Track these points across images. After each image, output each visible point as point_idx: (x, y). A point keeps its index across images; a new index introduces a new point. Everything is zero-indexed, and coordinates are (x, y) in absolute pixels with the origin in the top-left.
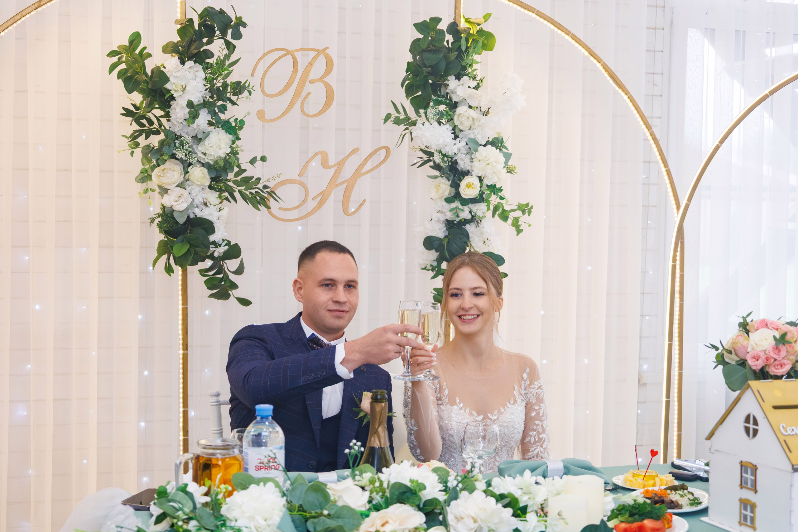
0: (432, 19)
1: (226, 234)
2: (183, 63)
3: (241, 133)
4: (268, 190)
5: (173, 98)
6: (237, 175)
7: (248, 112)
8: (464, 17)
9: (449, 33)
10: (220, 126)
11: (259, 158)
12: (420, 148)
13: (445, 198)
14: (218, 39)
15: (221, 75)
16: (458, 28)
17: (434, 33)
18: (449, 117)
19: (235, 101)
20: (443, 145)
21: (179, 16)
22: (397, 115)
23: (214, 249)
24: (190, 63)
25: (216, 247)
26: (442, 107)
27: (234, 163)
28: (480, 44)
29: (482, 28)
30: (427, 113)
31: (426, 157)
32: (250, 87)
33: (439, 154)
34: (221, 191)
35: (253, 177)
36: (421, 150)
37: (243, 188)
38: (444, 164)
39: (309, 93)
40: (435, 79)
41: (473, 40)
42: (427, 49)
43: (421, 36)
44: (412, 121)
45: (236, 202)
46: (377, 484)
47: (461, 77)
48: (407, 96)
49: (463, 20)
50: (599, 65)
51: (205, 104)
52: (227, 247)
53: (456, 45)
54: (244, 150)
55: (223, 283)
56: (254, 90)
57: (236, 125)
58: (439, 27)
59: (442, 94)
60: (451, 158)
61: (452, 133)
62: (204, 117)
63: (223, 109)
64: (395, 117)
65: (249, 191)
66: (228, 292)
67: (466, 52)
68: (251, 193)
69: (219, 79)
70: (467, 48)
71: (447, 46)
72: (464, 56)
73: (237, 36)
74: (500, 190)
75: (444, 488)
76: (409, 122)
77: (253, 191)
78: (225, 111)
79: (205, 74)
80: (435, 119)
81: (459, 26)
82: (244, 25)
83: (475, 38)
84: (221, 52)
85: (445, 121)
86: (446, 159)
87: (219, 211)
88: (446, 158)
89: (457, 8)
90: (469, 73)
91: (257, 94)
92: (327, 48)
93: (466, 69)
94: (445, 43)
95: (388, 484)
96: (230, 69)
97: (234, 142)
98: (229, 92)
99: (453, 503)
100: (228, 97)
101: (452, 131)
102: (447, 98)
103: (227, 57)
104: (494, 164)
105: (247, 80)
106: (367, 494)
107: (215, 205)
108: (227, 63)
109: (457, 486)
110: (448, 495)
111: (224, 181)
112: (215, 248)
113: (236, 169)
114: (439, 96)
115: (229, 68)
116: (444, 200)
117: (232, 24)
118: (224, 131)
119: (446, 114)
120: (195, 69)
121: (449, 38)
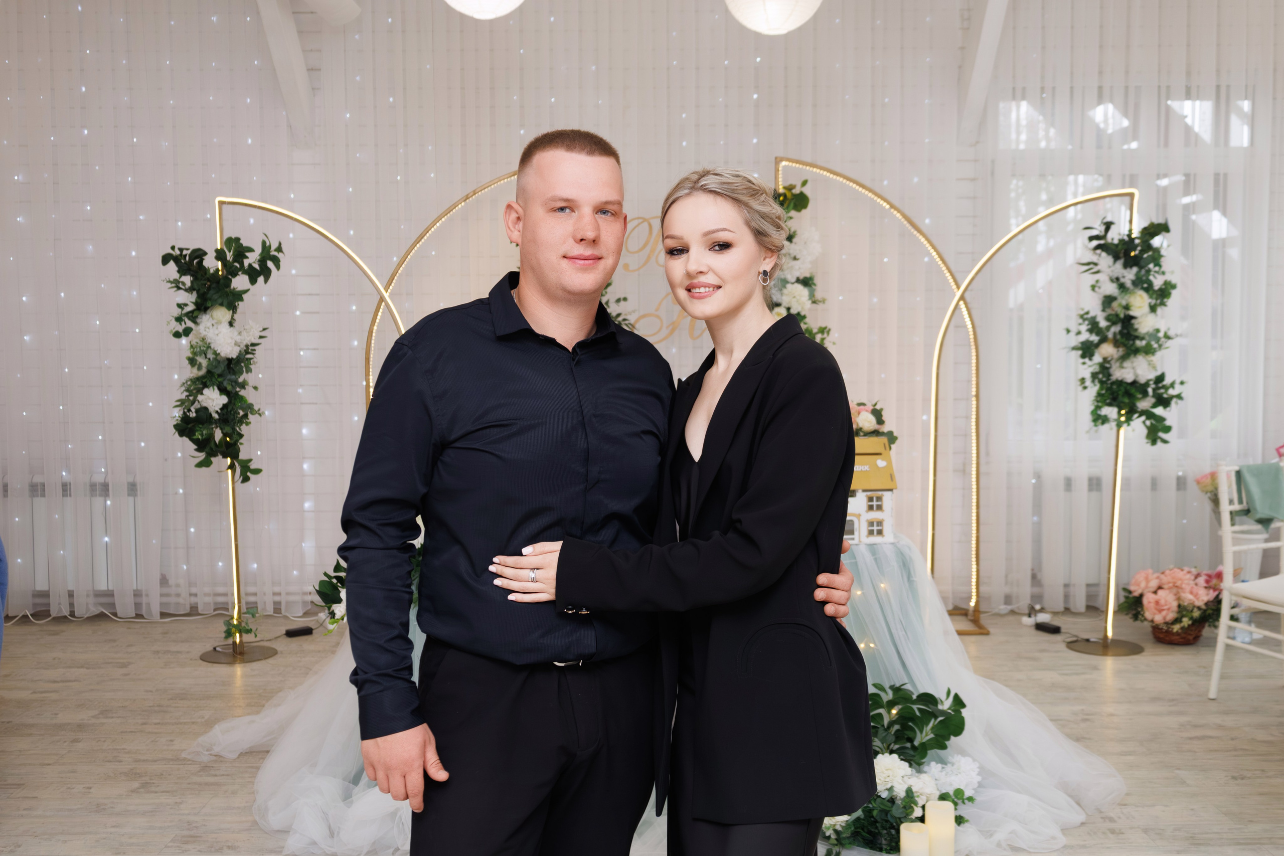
8: (781, 184)
11: (622, 299)
49: (781, 187)
74: (804, 317)
104: (798, 297)
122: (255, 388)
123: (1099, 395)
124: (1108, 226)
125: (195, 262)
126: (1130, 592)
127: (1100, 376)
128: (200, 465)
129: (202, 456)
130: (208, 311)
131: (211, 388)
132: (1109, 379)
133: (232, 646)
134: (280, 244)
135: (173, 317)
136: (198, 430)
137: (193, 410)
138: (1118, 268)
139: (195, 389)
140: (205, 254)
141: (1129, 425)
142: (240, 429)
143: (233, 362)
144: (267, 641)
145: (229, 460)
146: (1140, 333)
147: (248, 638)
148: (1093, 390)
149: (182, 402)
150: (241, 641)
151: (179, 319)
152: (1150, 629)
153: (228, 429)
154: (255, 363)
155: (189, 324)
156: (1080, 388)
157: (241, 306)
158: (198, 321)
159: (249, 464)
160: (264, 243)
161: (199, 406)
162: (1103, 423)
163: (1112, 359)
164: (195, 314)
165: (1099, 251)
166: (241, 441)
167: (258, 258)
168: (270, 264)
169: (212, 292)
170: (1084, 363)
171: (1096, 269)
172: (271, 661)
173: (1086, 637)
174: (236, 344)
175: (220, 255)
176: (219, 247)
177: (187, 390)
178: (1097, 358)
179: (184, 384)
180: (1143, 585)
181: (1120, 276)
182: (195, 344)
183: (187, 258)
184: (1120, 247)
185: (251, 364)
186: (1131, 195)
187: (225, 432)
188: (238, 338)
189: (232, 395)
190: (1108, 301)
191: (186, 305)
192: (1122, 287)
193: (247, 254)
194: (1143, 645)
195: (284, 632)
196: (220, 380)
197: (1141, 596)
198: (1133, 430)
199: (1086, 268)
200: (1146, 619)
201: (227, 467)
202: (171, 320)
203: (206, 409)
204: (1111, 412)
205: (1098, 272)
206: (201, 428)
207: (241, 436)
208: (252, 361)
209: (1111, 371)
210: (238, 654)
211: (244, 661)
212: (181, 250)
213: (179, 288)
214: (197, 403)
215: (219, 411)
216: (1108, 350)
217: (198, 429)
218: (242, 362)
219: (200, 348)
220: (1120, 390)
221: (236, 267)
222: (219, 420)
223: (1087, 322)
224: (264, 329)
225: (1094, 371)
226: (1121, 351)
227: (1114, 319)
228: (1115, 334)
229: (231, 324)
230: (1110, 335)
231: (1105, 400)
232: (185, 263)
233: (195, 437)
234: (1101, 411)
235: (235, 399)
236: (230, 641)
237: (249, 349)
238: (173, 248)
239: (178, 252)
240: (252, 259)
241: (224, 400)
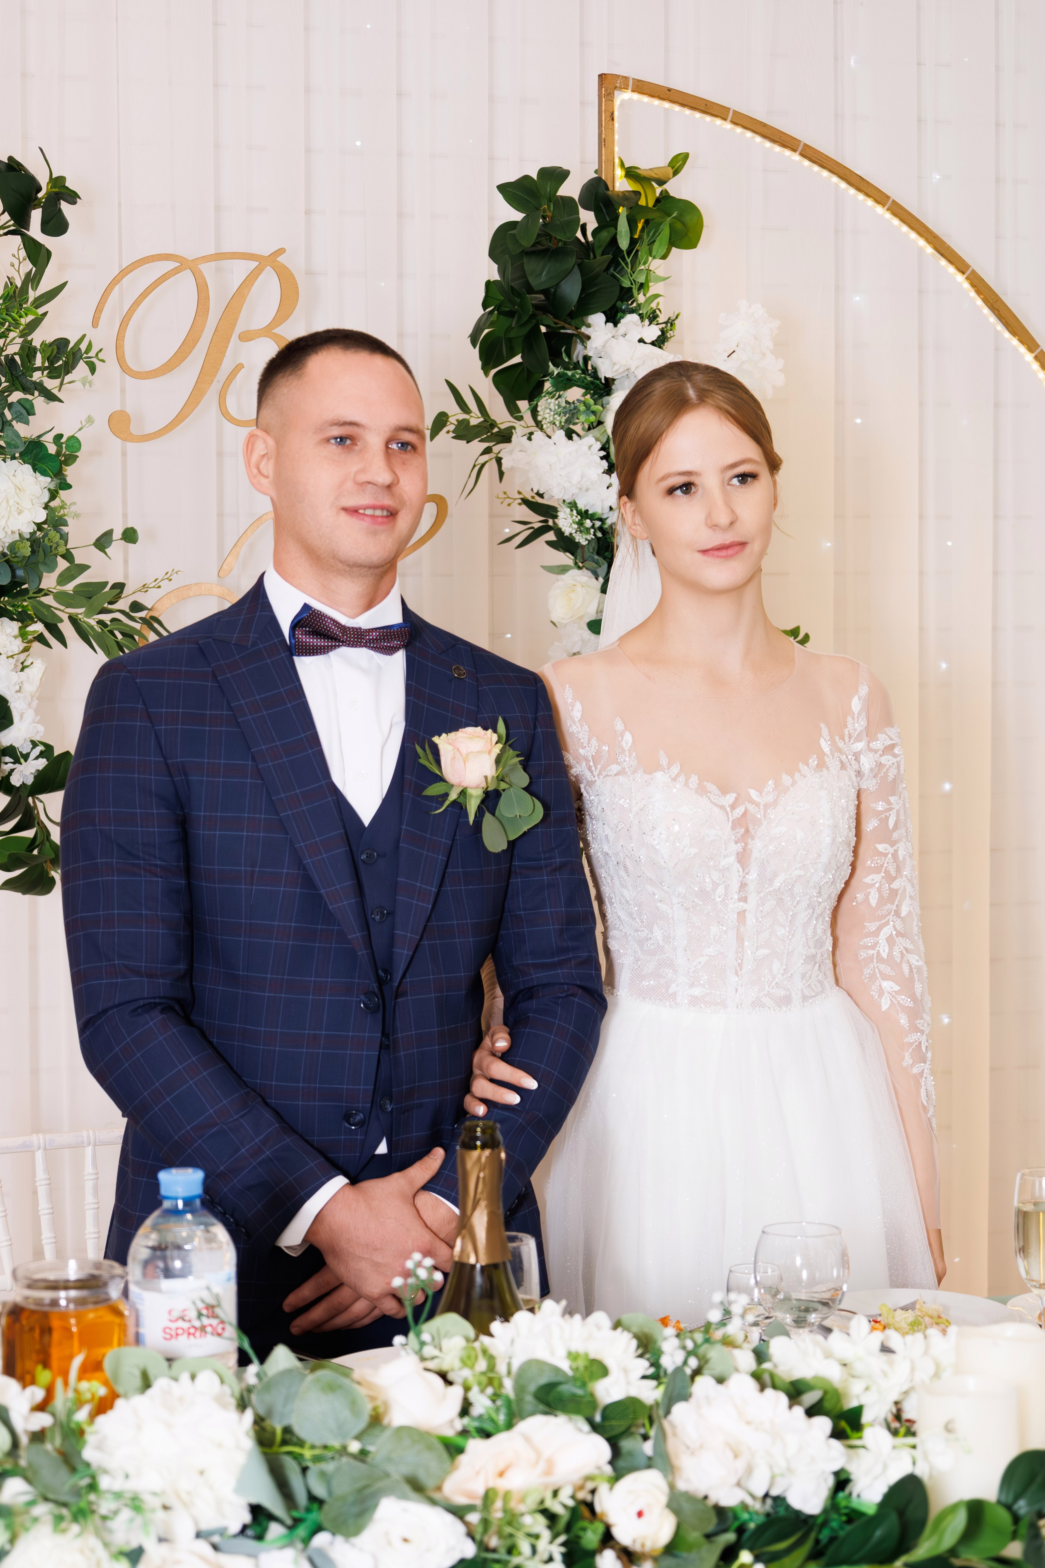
0: (544, 173)
1: (41, 728)
3: (71, 473)
4: (143, 614)
6: (64, 578)
7: (89, 417)
8: (622, 164)
9: (586, 208)
10: (17, 455)
11: (117, 534)
12: (521, 496)
13: (588, 621)
14: (6, 234)
15: (17, 324)
16: (610, 193)
17: (549, 207)
18: (592, 418)
19: (55, 392)
20: (580, 489)
22: (463, 416)
23: (11, 766)
25: (17, 761)
26: (575, 394)
27: (56, 548)
28: (665, 232)
29: (666, 191)
30: (539, 409)
31: (536, 520)
32: (92, 354)
33: (572, 510)
34: (24, 619)
35: (107, 583)
36: (525, 502)
37: (82, 610)
38: (585, 536)
39: (239, 367)
40: (556, 323)
41: (647, 222)
42: (534, 249)
43: (517, 216)
44: (500, 431)
45: (65, 645)
46: (482, 1365)
47: (619, 315)
48: (486, 368)
49: (619, 173)
50: (960, 278)
52: (42, 763)
53: (605, 235)
54: (80, 514)
55: (35, 852)
56: (103, 361)
57: (59, 453)
58: (563, 191)
59: (575, 360)
60: (600, 519)
61: (602, 458)
63: (25, 412)
64: (457, 420)
65: (95, 617)
66: (48, 873)
67: (629, 253)
68: (101, 623)
69: (12, 335)
70: (633, 242)
71: (583, 240)
72: (627, 264)
73: (56, 225)
75: (652, 1370)
76: (492, 434)
77: (106, 618)
78: (30, 417)
80: (557, 423)
81: (611, 188)
82: (72, 197)
83: (650, 216)
84: (16, 267)
85: (583, 429)
86: (588, 523)
87: (22, 670)
88: (588, 521)
89: (604, 142)
90: (639, 305)
91: (109, 369)
92: (281, 251)
93: (632, 296)
94: (579, 234)
95: (509, 1365)
96: (41, 311)
97: (53, 495)
98: (38, 369)
99: (679, 1409)
100: (35, 383)
101: (603, 453)
102: (585, 371)
103: (32, 279)
105: (84, 336)
106: (456, 1392)
107: (12, 656)
108: (32, 295)
109: (685, 1363)
110: (662, 1388)
111: (31, 594)
112: (14, 763)
113: (62, 564)
114: (566, 366)
115: (37, 307)
116: (586, 628)
117: (40, 195)
118: (28, 468)
119: (584, 412)
121: (588, 218)
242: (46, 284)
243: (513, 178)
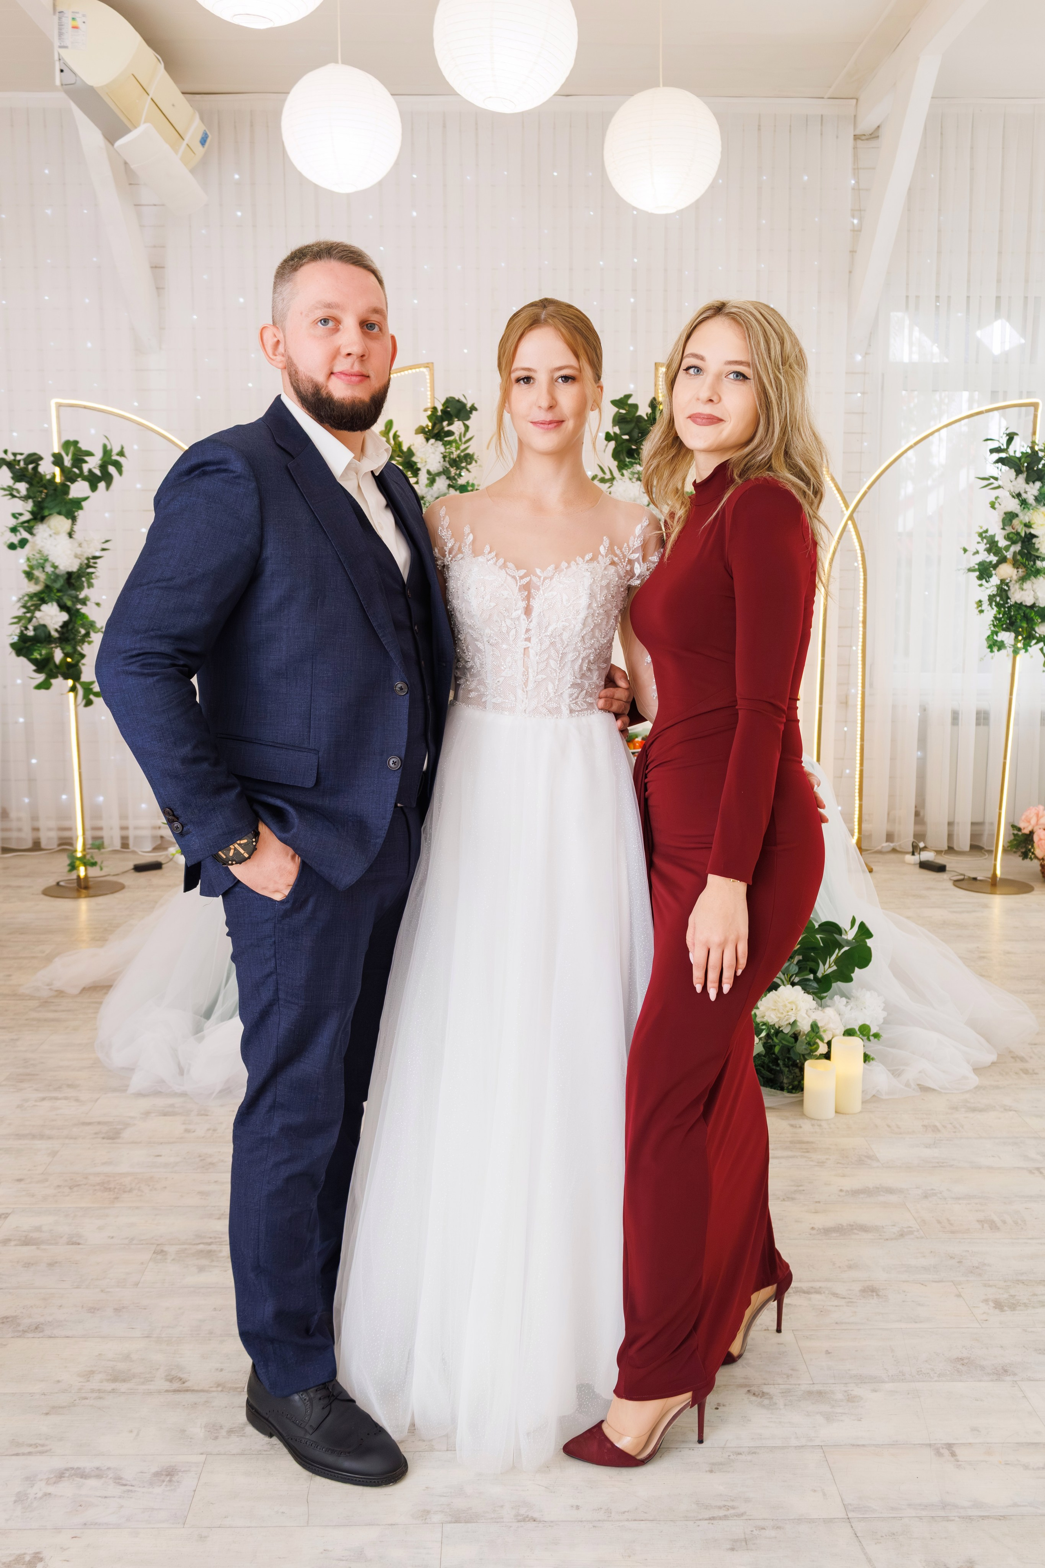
0: (626, 396)
2: (427, 440)
5: (419, 469)
17: (627, 407)
21: (429, 405)
24: (432, 441)
42: (626, 421)
43: (616, 409)
44: (615, 480)
48: (614, 460)
51: (445, 472)
58: (630, 401)
62: (442, 483)
73: (468, 418)
76: (613, 480)
79: (446, 449)
80: (630, 477)
82: (476, 409)
96: (466, 444)
100: (463, 466)
103: (465, 435)
108: (464, 440)
114: (635, 459)
117: (467, 409)
120: (436, 445)
122: (98, 604)
123: (995, 618)
124: (1011, 438)
125: (31, 466)
126: (1019, 829)
127: (998, 599)
128: (39, 687)
129: (41, 677)
130: (45, 521)
131: (50, 604)
132: (1007, 603)
133: (76, 881)
134: (122, 448)
135: (7, 527)
136: (35, 650)
137: (30, 627)
138: (1020, 484)
139: (32, 605)
140: (41, 458)
141: (1026, 651)
142: (82, 649)
143: (74, 576)
144: (114, 875)
145: (70, 682)
146: (1041, 553)
147: (94, 872)
148: (991, 612)
149: (19, 619)
150: (86, 876)
151: (14, 530)
152: (1039, 868)
153: (69, 649)
154: (97, 577)
155: (25, 535)
156: (977, 611)
157: (80, 514)
158: (35, 531)
159: (91, 687)
160: (105, 446)
161: (37, 624)
162: (999, 649)
163: (1011, 581)
164: (32, 524)
165: (1000, 465)
166: (83, 661)
167: (99, 462)
168: (112, 469)
169: (49, 499)
170: (981, 585)
171: (996, 484)
172: (117, 895)
173: (973, 875)
174: (76, 556)
175: (58, 460)
176: (56, 451)
177: (24, 606)
178: (995, 581)
179: (20, 599)
180: (1033, 821)
181: (1022, 492)
182: (33, 557)
183: (22, 464)
184: (1023, 460)
185: (93, 579)
186: (1035, 406)
187: (65, 651)
188: (79, 551)
189: (72, 612)
190: (1009, 517)
191: (21, 514)
192: (1024, 503)
193: (86, 458)
194: (1032, 884)
195: (132, 866)
196: (59, 594)
197: (1032, 833)
198: (1032, 657)
199: (986, 482)
200: (1036, 857)
201: (68, 689)
202: (5, 531)
203: (44, 626)
204: (1007, 637)
205: (999, 487)
206: (39, 647)
207: (83, 656)
208: (93, 575)
209: (1010, 594)
210: (83, 887)
211: (88, 896)
212: (15, 454)
213: (14, 496)
214: (34, 620)
215: (59, 629)
216: (1007, 571)
217: (36, 648)
218: (83, 577)
219: (37, 560)
220: (1019, 614)
221: (75, 472)
222: (59, 638)
223: (985, 541)
224: (107, 541)
225: (992, 594)
226: (1021, 571)
227: (1015, 538)
228: (1015, 553)
229: (70, 535)
230: (1009, 555)
231: (1002, 625)
232: (21, 469)
233: (33, 657)
234: (997, 636)
235: (76, 616)
236: (74, 876)
237: (89, 562)
238: (6, 452)
239: (9, 457)
240: (92, 464)
241: (65, 617)
242: (468, 436)
243: (617, 398)
